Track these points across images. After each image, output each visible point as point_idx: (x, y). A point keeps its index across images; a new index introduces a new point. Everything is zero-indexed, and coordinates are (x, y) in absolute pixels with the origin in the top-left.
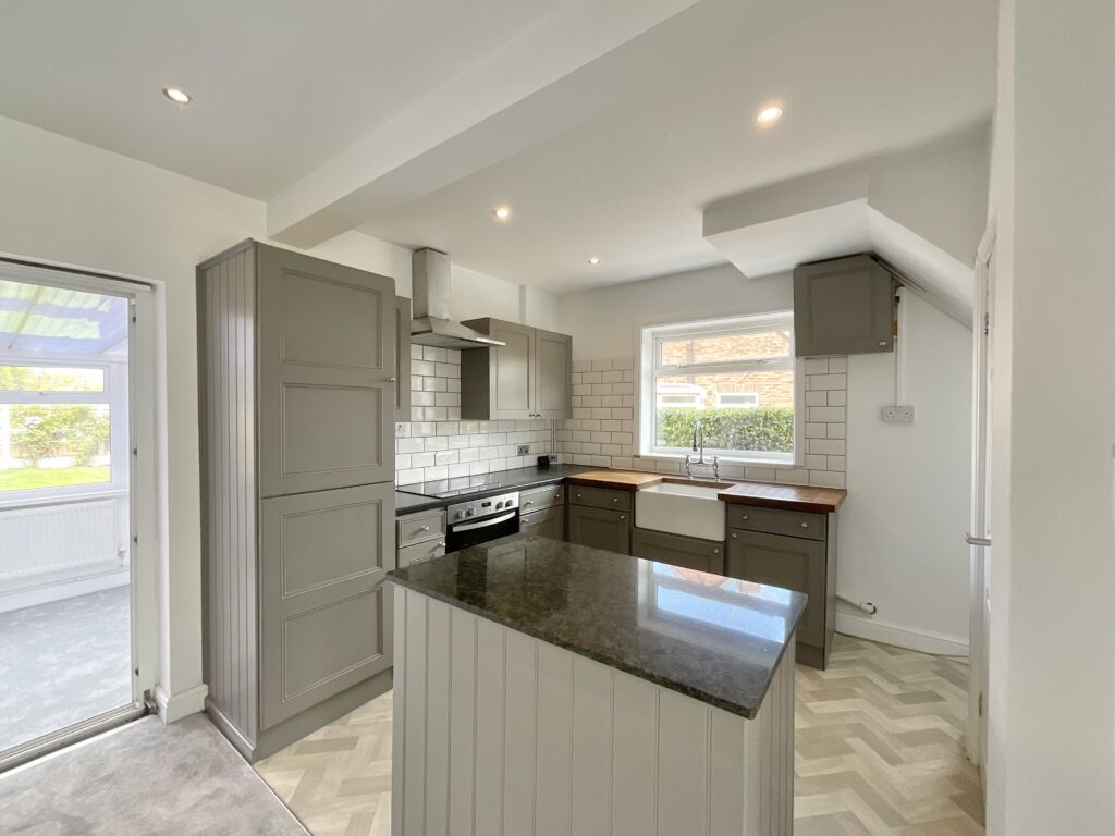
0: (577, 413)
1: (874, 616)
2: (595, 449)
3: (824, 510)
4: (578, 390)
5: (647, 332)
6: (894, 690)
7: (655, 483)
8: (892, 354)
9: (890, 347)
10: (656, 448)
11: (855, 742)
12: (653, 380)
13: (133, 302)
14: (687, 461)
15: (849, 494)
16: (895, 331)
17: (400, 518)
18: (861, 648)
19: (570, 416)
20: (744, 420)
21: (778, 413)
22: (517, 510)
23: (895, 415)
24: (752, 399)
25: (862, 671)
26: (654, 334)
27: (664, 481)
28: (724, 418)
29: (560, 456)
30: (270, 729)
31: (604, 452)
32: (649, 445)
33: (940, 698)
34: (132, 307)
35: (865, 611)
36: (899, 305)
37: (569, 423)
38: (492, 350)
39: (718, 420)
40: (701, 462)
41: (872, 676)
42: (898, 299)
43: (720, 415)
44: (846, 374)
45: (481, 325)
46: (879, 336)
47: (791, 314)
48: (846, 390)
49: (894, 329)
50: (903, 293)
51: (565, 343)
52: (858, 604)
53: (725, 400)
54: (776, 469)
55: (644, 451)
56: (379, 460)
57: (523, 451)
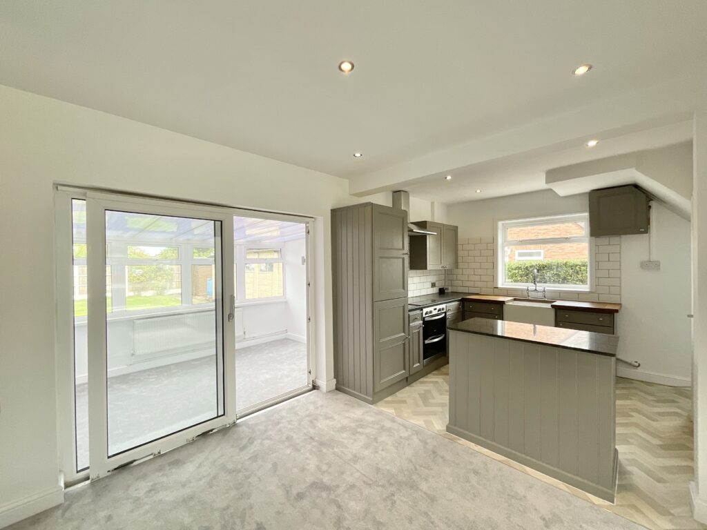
0: (460, 265)
1: (639, 368)
2: (471, 284)
3: (612, 312)
4: (460, 253)
5: (500, 223)
6: (652, 398)
7: (511, 301)
8: (647, 235)
9: (646, 231)
10: (506, 283)
11: (634, 414)
12: (503, 247)
13: (308, 225)
14: (528, 290)
15: (623, 306)
16: (649, 223)
17: (410, 313)
18: (632, 383)
19: (457, 267)
20: (544, 268)
21: (566, 263)
22: (445, 313)
23: (650, 265)
24: (539, 254)
25: (634, 391)
26: (503, 224)
27: (515, 300)
28: (531, 267)
29: (450, 287)
30: (378, 392)
31: (476, 285)
32: (503, 282)
33: (677, 402)
34: (307, 227)
35: (635, 366)
36: (651, 210)
37: (456, 271)
38: (428, 236)
39: (527, 268)
40: (536, 290)
41: (639, 393)
42: (650, 207)
43: (528, 265)
44: (620, 245)
45: (422, 225)
46: (641, 226)
47: (587, 214)
48: (620, 253)
49: (648, 222)
50: (653, 204)
51: (455, 230)
52: (629, 361)
53: (520, 255)
54: (579, 293)
55: (500, 285)
56: (404, 288)
57: (433, 285)
